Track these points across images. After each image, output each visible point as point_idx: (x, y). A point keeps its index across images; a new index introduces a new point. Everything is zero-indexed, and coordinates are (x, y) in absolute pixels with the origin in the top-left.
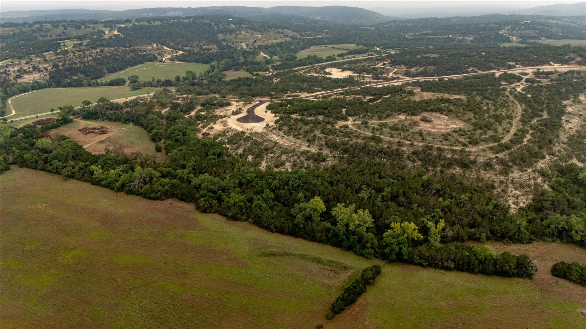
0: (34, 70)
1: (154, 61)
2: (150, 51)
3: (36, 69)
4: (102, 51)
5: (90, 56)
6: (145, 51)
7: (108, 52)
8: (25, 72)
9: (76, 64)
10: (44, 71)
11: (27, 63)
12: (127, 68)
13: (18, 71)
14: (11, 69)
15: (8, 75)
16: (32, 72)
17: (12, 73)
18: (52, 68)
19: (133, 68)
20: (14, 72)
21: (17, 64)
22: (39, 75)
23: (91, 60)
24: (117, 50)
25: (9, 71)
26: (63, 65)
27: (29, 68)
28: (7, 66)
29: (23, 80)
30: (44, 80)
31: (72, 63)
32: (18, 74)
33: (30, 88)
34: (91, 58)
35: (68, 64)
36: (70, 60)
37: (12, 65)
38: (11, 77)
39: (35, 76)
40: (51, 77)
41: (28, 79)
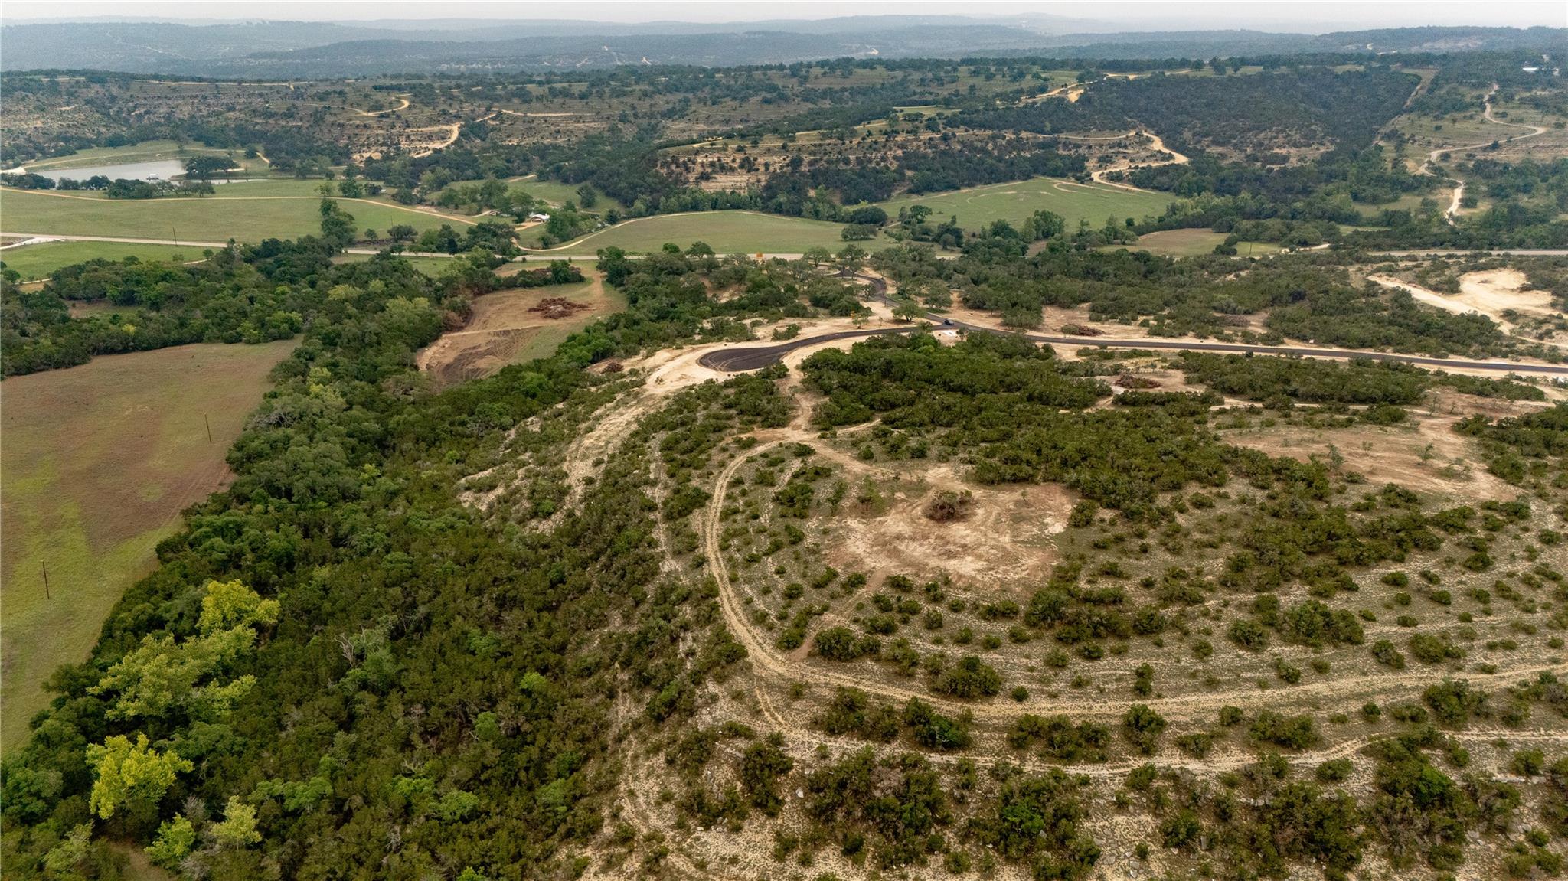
0: (742, 166)
1: (1062, 175)
2: (1090, 147)
3: (748, 165)
4: (945, 138)
5: (901, 146)
6: (1077, 146)
7: (962, 143)
8: (724, 169)
9: (847, 162)
10: (762, 169)
11: (740, 149)
12: (969, 185)
13: (712, 164)
14: (700, 159)
15: (687, 169)
16: (732, 170)
17: (698, 168)
18: (781, 168)
19: (987, 188)
20: (702, 164)
21: (719, 150)
22: (745, 178)
23: (895, 157)
24: (993, 138)
25: (694, 163)
26: (811, 163)
27: (734, 161)
28: (697, 153)
29: (711, 185)
30: (750, 189)
31: (838, 161)
32: (709, 170)
33: (708, 204)
34: (900, 152)
35: (828, 162)
36: (840, 153)
37: (712, 149)
38: (692, 177)
39: (738, 179)
40: (768, 187)
41: (723, 182)
